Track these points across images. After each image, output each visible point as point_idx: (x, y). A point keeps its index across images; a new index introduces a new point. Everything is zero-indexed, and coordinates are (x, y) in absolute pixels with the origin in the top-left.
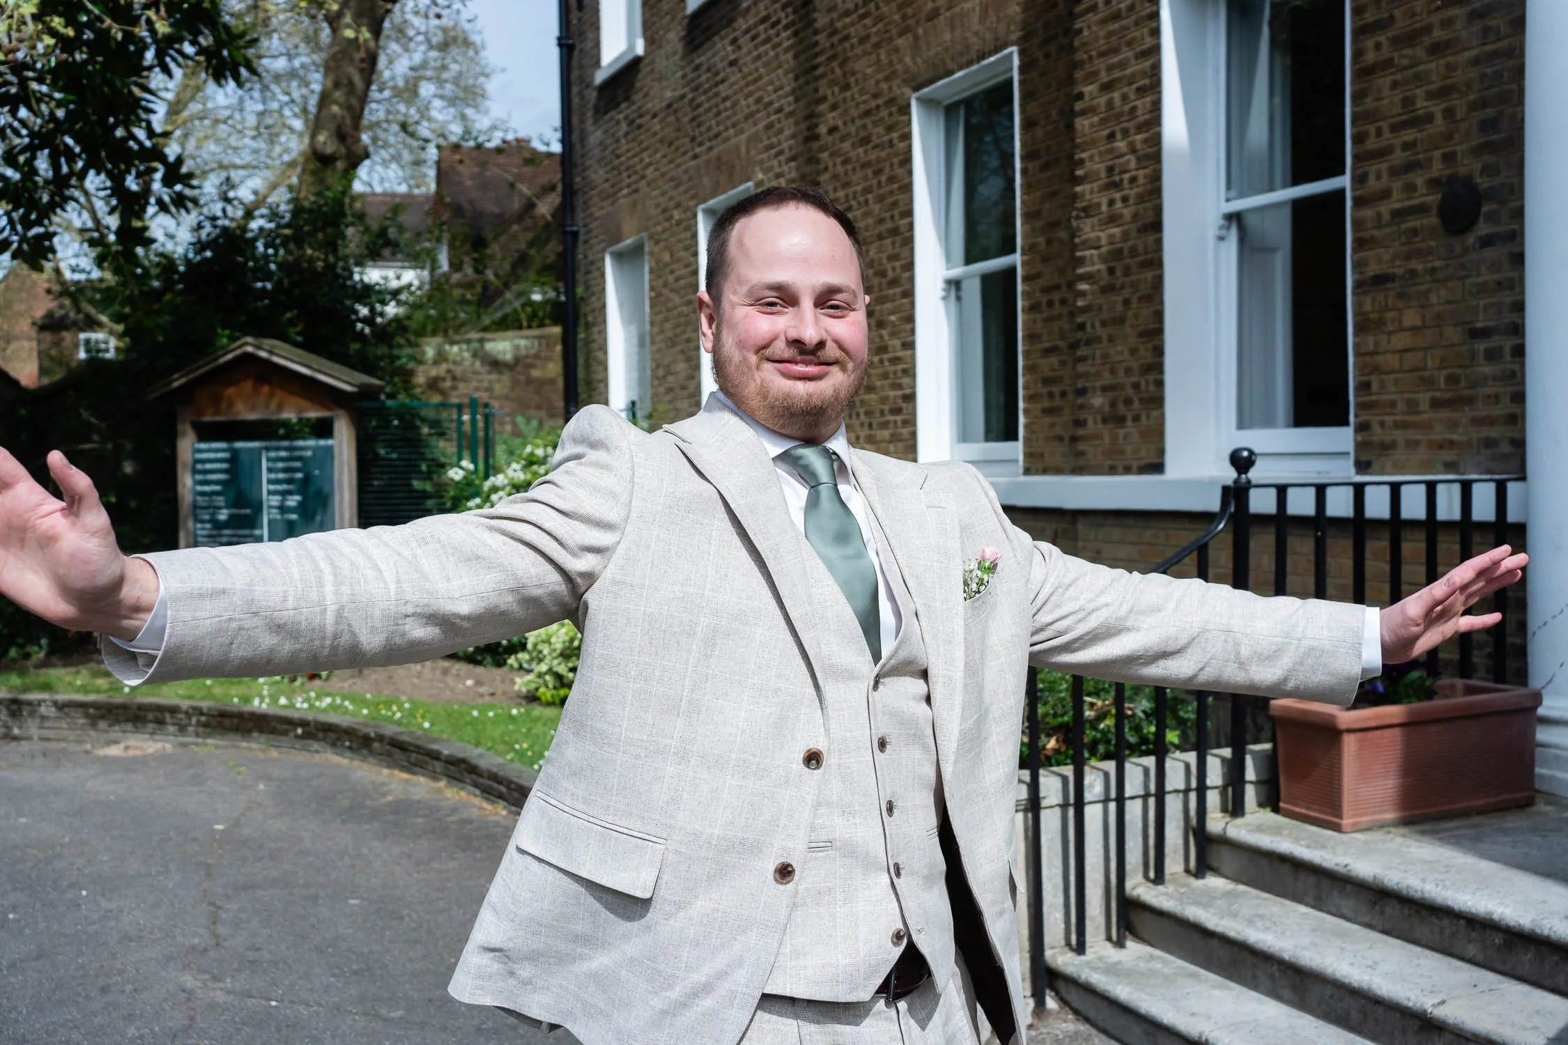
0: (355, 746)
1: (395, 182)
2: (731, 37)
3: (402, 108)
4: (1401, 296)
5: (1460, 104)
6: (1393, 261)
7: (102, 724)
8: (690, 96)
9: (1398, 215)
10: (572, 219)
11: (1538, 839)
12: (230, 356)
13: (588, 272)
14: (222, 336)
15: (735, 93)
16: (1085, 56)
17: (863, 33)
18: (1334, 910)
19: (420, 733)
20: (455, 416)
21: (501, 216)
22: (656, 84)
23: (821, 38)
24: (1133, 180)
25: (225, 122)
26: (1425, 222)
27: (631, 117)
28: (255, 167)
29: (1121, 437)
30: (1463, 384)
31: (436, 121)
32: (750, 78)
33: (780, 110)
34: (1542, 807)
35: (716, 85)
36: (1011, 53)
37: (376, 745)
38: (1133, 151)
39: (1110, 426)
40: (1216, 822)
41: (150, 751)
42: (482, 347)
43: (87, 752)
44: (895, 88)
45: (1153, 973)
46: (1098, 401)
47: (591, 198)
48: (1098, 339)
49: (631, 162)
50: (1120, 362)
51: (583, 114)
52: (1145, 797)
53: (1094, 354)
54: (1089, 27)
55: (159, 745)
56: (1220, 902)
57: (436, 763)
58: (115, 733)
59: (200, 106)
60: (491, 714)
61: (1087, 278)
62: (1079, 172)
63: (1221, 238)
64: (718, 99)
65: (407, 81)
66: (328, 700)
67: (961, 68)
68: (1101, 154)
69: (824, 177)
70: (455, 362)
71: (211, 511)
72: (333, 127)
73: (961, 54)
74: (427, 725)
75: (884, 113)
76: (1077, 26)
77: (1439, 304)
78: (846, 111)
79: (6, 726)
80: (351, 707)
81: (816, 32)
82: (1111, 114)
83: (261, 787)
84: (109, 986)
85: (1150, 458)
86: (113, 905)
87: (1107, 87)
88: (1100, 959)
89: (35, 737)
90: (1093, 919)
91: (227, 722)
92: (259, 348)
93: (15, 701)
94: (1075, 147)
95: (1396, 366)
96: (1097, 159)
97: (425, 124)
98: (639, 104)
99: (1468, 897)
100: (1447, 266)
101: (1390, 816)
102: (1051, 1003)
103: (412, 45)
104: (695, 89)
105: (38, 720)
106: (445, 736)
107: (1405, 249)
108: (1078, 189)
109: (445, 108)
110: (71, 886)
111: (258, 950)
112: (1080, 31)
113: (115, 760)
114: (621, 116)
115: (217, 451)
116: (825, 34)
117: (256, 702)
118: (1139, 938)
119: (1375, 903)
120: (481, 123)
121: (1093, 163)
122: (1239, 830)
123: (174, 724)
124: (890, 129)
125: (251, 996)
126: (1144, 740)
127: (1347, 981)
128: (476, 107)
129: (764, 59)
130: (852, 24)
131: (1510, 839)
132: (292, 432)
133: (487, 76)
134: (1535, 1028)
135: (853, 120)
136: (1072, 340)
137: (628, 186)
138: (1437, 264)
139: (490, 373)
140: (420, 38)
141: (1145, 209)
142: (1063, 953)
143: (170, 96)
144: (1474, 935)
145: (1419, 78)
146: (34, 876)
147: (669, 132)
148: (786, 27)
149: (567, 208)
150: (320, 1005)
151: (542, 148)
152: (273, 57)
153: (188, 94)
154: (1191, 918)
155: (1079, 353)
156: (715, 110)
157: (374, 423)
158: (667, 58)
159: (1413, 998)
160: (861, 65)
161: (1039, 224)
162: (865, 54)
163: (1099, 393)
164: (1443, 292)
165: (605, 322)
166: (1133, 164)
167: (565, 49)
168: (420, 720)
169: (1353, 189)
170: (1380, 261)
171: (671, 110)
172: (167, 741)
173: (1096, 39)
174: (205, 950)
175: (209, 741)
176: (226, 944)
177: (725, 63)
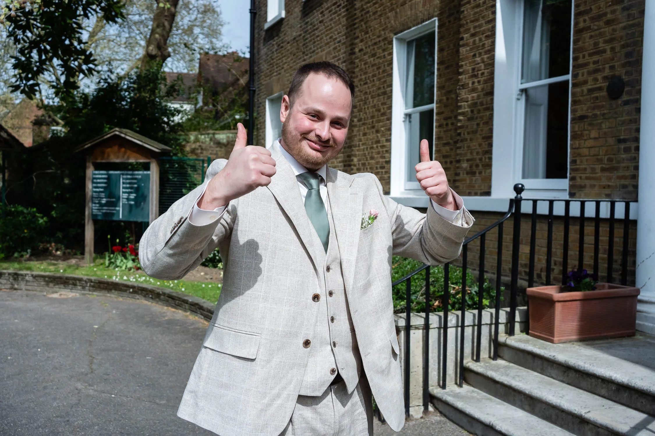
0: (154, 297)
1: (182, 68)
2: (321, 11)
3: (186, 37)
4: (590, 124)
5: (617, 45)
6: (587, 110)
7: (51, 285)
8: (303, 35)
9: (590, 91)
10: (253, 85)
11: (635, 349)
12: (109, 136)
13: (259, 107)
14: (106, 127)
15: (322, 34)
16: (465, 22)
17: (374, 11)
18: (548, 374)
19: (180, 293)
20: (201, 165)
21: (225, 84)
22: (289, 30)
23: (357, 12)
24: (483, 74)
25: (113, 41)
26: (601, 94)
27: (279, 43)
28: (124, 60)
29: (474, 180)
30: (614, 162)
31: (200, 44)
32: (328, 28)
33: (339, 42)
34: (638, 337)
35: (314, 30)
36: (435, 20)
37: (162, 297)
38: (483, 62)
39: (469, 176)
40: (502, 337)
41: (70, 296)
42: (214, 137)
43: (44, 296)
44: (387, 33)
45: (473, 397)
46: (465, 165)
47: (261, 76)
48: (466, 140)
49: (278, 62)
50: (474, 149)
51: (259, 42)
52: (473, 326)
53: (464, 146)
54: (467, 10)
55: (74, 294)
56: (502, 370)
57: (186, 305)
58: (56, 288)
59: (103, 34)
60: (210, 286)
61: (462, 114)
62: (461, 70)
63: (518, 99)
64: (315, 36)
65: (189, 27)
66: (144, 278)
67: (414, 26)
68: (470, 63)
69: (357, 70)
70: (202, 142)
71: (99, 199)
72: (156, 43)
73: (414, 20)
74: (183, 289)
75: (382, 44)
76: (462, 10)
77: (606, 128)
78: (367, 42)
79: (12, 284)
80: (153, 281)
81: (355, 10)
82: (475, 47)
83: (114, 312)
84: (47, 386)
85: (485, 189)
86: (51, 355)
87: (473, 35)
88: (452, 391)
89: (24, 289)
90: (450, 375)
91: (102, 285)
92: (121, 133)
93: (16, 274)
94: (460, 59)
95: (587, 153)
96: (468, 65)
97: (195, 45)
98: (282, 38)
99: (602, 370)
100: (610, 113)
101: (574, 337)
102: (431, 409)
103: (191, 12)
104: (305, 32)
105: (25, 282)
106: (190, 294)
107: (592, 105)
108: (460, 77)
109: (204, 38)
110: (34, 347)
111: (108, 375)
112: (463, 11)
113: (55, 299)
114: (275, 43)
115: (102, 174)
116: (359, 11)
117: (114, 278)
118: (469, 384)
119: (565, 372)
120: (218, 44)
121: (467, 66)
122: (512, 341)
123: (80, 286)
124: (384, 50)
125: (104, 393)
126: (475, 303)
127: (551, 402)
128: (217, 38)
129: (334, 20)
130: (370, 7)
131: (623, 348)
132: (134, 167)
133: (222, 25)
134: (626, 423)
135: (369, 46)
136: (455, 140)
137: (277, 72)
138: (605, 112)
139: (217, 147)
140: (195, 9)
141: (487, 86)
142: (436, 388)
143: (90, 29)
144: (604, 386)
145: (601, 35)
146: (19, 342)
147: (294, 50)
148: (343, 7)
149: (251, 80)
150: (132, 397)
151: (242, 56)
152: (134, 15)
153: (98, 29)
154: (490, 376)
155: (458, 145)
156: (313, 41)
157: (168, 166)
158: (294, 19)
159: (577, 410)
160: (374, 24)
161: (444, 91)
162: (375, 19)
163: (465, 162)
164: (607, 123)
165: (265, 128)
166: (483, 67)
167: (252, 14)
168: (181, 288)
169: (572, 80)
170: (582, 110)
171: (295, 41)
172: (77, 293)
173: (470, 15)
174: (87, 374)
175: (94, 293)
176: (95, 372)
177: (318, 21)
